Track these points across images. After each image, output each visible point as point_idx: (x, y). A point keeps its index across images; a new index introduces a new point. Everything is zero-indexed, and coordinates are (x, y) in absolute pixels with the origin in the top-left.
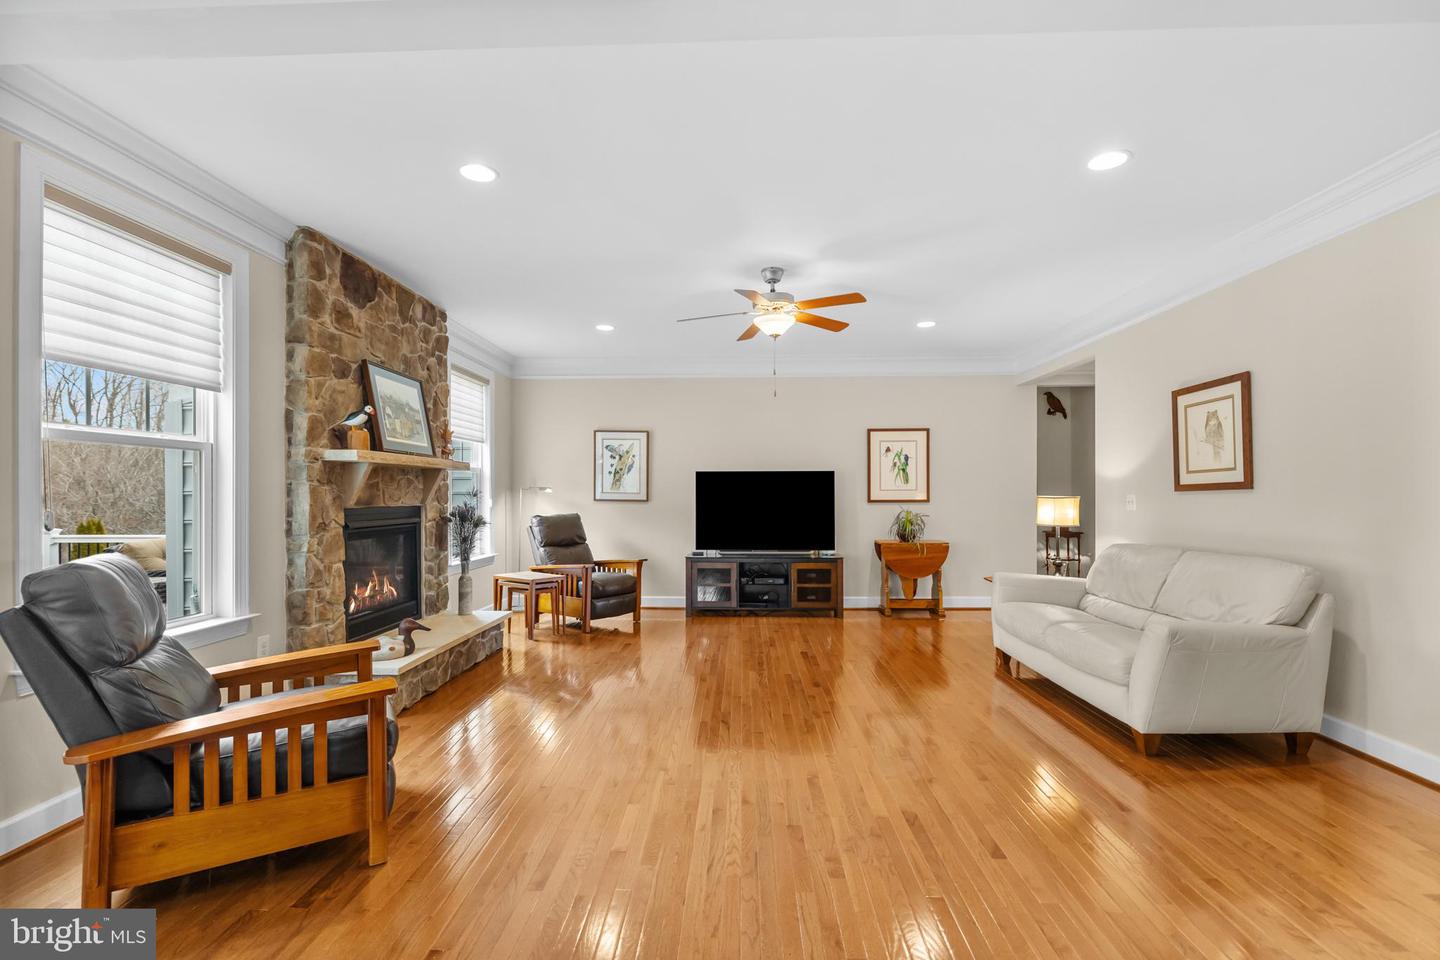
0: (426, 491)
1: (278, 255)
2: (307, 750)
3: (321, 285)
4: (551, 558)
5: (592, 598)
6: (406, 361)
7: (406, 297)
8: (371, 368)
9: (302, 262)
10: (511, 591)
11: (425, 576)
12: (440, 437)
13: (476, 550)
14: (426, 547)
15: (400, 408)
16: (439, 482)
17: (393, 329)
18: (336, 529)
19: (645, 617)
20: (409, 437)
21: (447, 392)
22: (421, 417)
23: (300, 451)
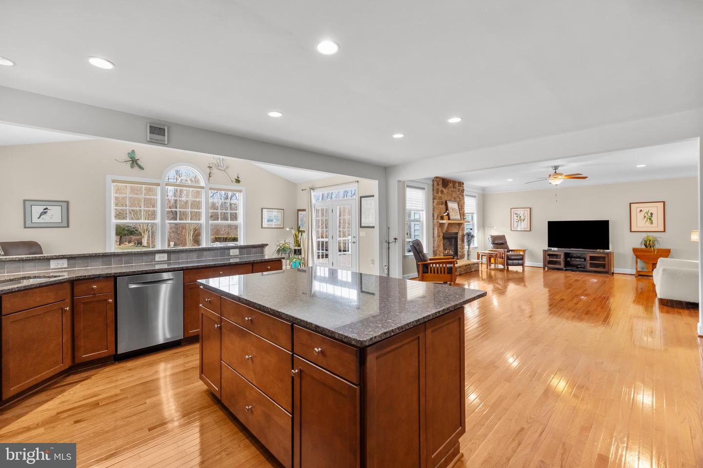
0: (459, 229)
1: (431, 183)
2: (444, 268)
3: (439, 187)
4: (495, 247)
5: (507, 259)
6: (455, 198)
7: (454, 182)
8: (448, 202)
9: (435, 183)
10: (482, 256)
11: (459, 249)
12: (462, 215)
13: (472, 244)
14: (459, 242)
15: (453, 209)
16: (462, 226)
17: (452, 191)
18: (441, 237)
19: (526, 269)
20: (456, 216)
21: (464, 203)
22: (458, 211)
23: (435, 221)
